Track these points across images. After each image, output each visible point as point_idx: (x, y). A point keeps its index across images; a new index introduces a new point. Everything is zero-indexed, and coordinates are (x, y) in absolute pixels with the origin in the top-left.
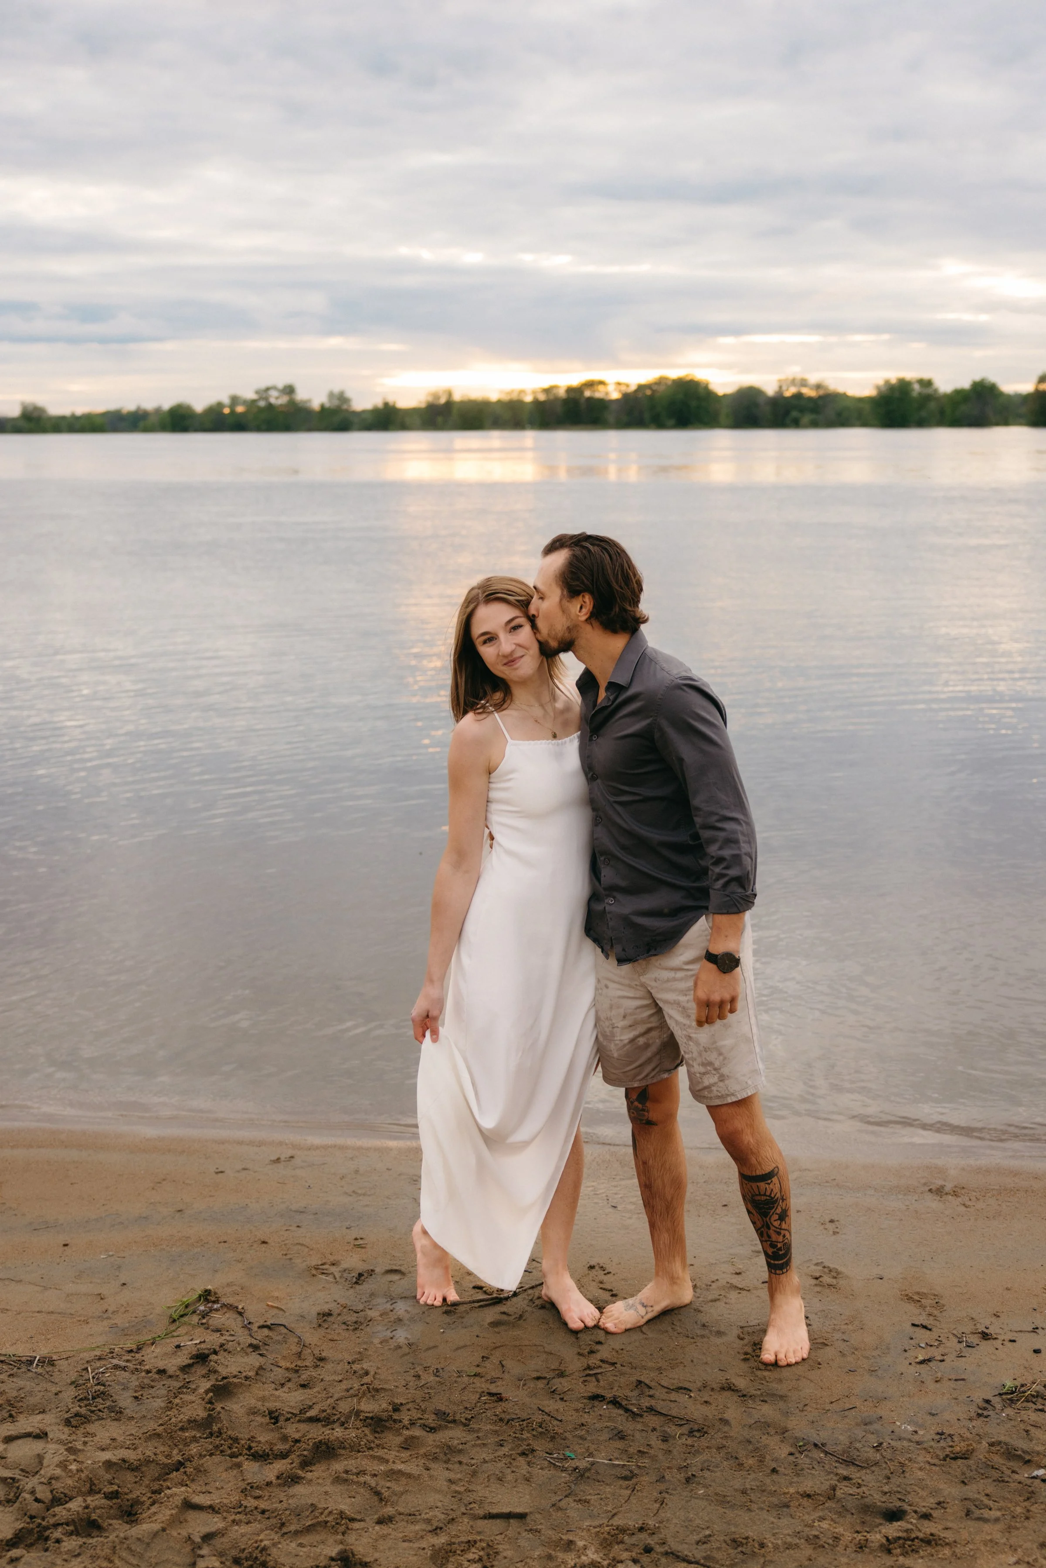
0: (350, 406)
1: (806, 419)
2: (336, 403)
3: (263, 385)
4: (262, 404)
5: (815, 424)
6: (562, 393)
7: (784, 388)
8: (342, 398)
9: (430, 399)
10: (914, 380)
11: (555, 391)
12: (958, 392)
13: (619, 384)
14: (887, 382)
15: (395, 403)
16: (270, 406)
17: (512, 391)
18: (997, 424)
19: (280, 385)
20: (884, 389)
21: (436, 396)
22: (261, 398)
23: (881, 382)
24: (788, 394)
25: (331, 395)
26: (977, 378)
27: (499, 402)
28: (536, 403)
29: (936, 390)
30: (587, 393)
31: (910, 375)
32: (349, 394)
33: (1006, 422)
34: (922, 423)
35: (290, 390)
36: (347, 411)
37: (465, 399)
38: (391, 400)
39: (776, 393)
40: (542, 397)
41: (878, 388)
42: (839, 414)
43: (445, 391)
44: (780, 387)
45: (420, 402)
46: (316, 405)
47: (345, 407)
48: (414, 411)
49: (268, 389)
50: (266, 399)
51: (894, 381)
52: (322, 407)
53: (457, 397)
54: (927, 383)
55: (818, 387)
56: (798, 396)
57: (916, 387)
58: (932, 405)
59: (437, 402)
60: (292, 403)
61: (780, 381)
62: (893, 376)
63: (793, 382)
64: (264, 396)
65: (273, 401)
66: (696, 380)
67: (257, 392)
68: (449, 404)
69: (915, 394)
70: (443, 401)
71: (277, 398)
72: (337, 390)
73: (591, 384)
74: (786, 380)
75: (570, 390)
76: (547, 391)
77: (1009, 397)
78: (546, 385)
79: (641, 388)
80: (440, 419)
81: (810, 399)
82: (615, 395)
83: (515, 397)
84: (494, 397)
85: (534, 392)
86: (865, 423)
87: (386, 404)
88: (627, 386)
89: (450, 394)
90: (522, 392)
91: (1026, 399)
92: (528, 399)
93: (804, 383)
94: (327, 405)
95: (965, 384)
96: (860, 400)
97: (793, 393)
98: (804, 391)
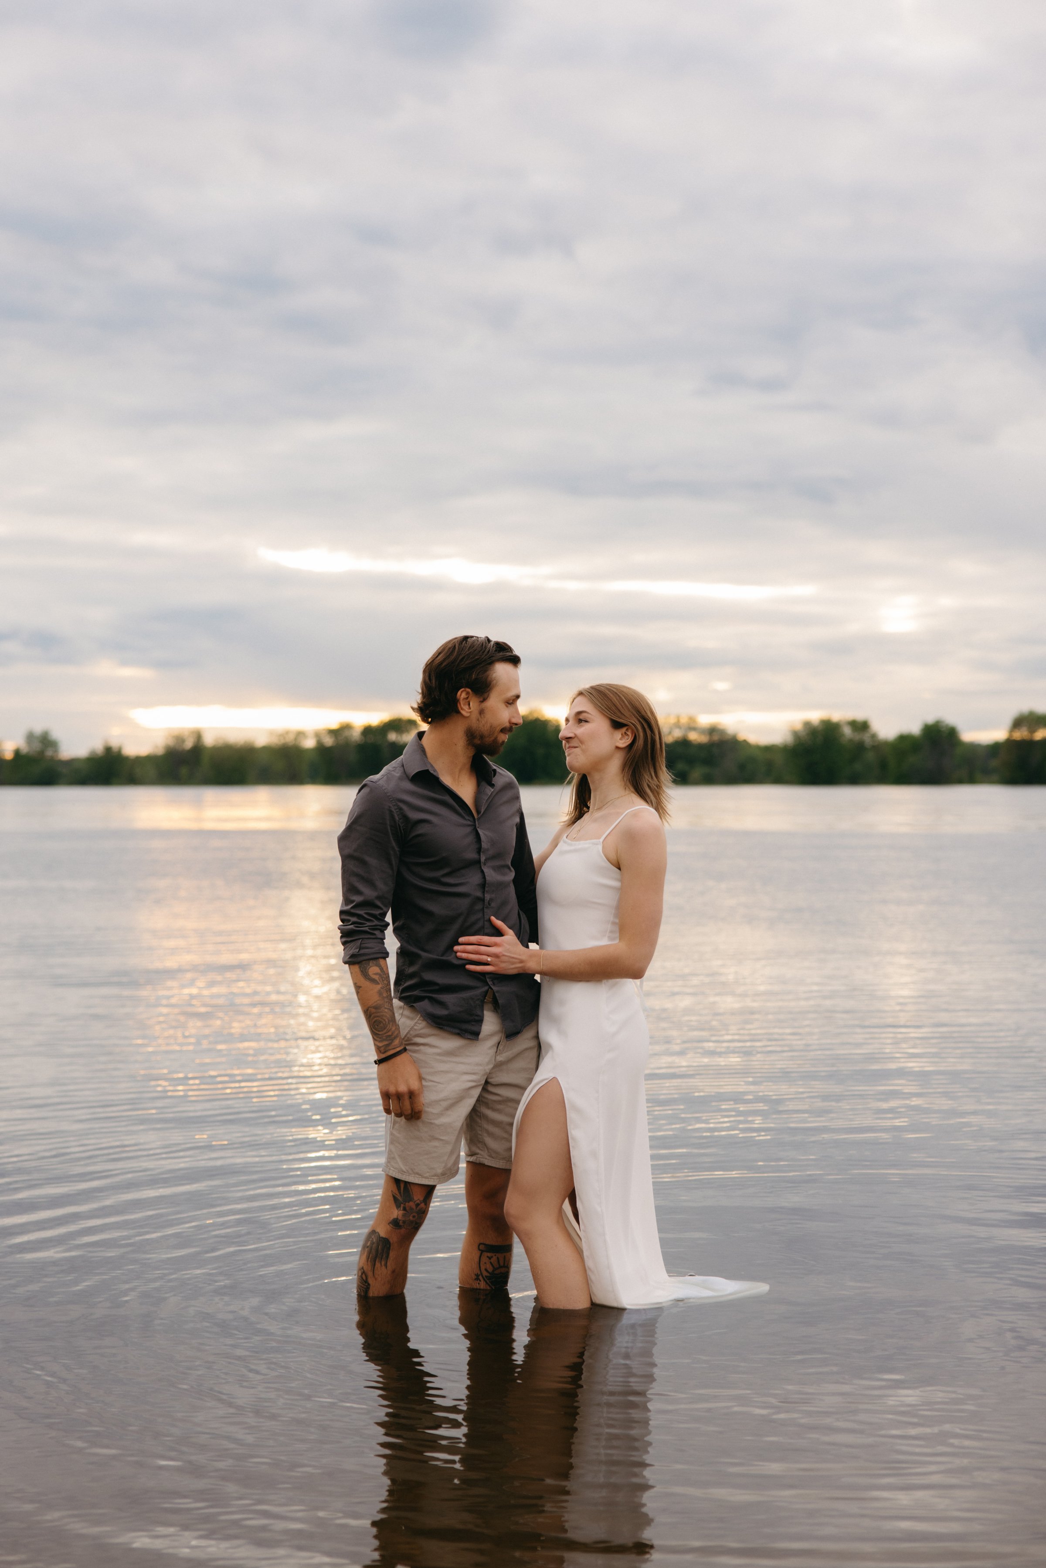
0: (56, 751)
1: (697, 772)
2: (37, 746)
5: (709, 780)
6: (356, 735)
8: (46, 741)
9: (171, 742)
10: (842, 722)
11: (346, 733)
12: (903, 739)
14: (807, 724)
15: (120, 748)
17: (287, 732)
18: (960, 781)
20: (802, 733)
21: (180, 739)
23: (799, 727)
25: (30, 737)
26: (930, 719)
27: (267, 749)
28: (321, 749)
29: (874, 736)
30: (392, 737)
31: (837, 716)
33: (971, 780)
34: (855, 780)
36: (52, 758)
37: (220, 743)
38: (114, 744)
40: (329, 741)
41: (795, 734)
42: (742, 767)
43: (192, 732)
45: (155, 748)
46: (8, 753)
47: (49, 753)
48: (150, 759)
51: (815, 723)
52: (17, 753)
53: (209, 740)
54: (862, 726)
55: (712, 730)
56: (685, 742)
57: (847, 731)
58: (870, 756)
59: (180, 747)
62: (815, 716)
63: (677, 725)
66: (543, 719)
68: (198, 750)
69: (847, 739)
70: (189, 744)
72: (38, 729)
75: (368, 731)
76: (335, 732)
77: (974, 748)
78: (334, 726)
80: (184, 771)
81: (700, 746)
83: (290, 739)
84: (261, 741)
85: (317, 735)
86: (778, 779)
87: (108, 750)
89: (198, 736)
90: (300, 734)
91: (997, 748)
92: (309, 743)
95: (914, 728)
96: (772, 748)
97: (677, 737)
98: (692, 735)
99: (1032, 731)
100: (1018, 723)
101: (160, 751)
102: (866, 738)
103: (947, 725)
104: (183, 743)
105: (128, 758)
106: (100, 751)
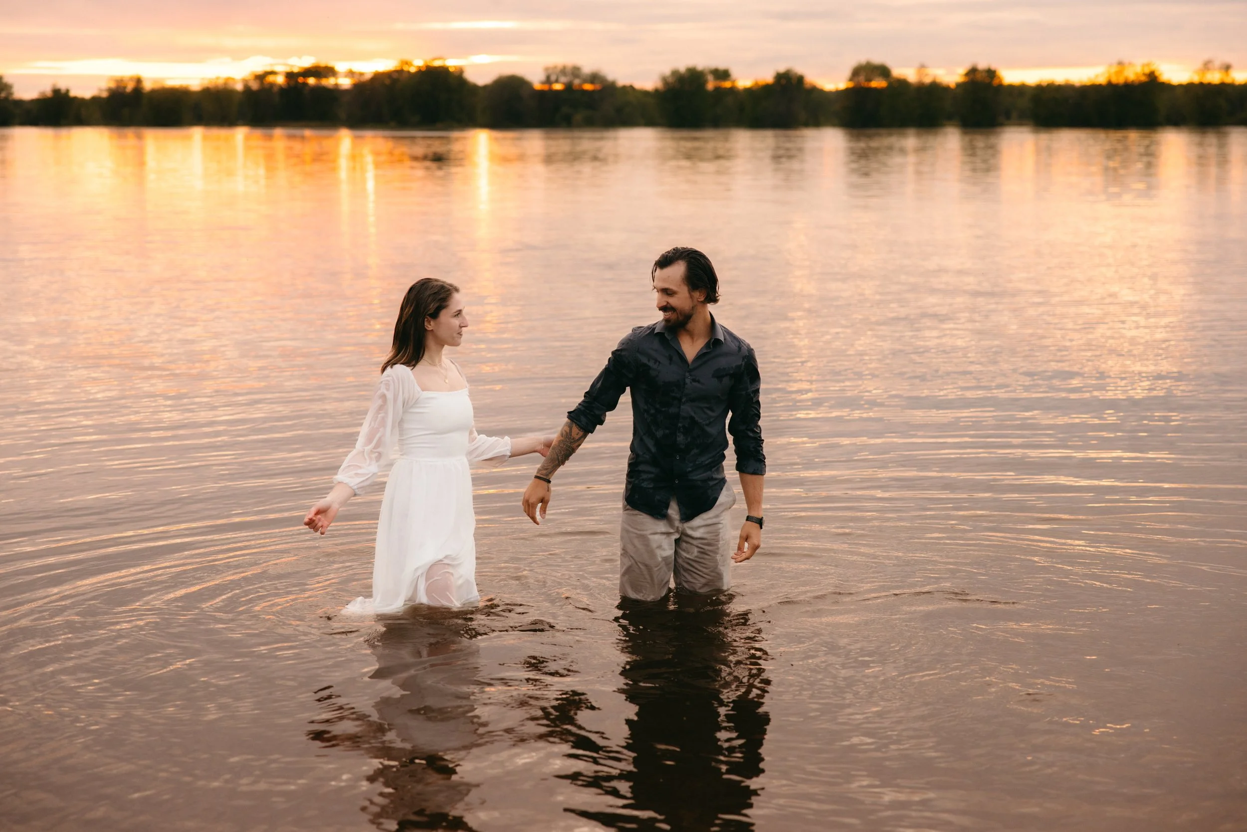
0: (11, 94)
1: (578, 117)
6: (280, 80)
7: (553, 78)
9: (112, 85)
10: (706, 70)
11: (271, 79)
12: (758, 88)
13: (351, 74)
14: (675, 73)
15: (68, 91)
18: (806, 124)
20: (670, 80)
21: (120, 81)
23: (669, 72)
24: (558, 87)
26: (782, 69)
29: (734, 84)
30: (311, 81)
38: (62, 86)
39: (544, 85)
40: (255, 86)
41: (664, 80)
42: (619, 110)
43: (131, 79)
44: (548, 78)
45: (101, 90)
48: (95, 100)
51: (682, 69)
53: (148, 86)
54: (723, 75)
55: (594, 78)
56: (570, 89)
57: (710, 78)
58: (729, 102)
59: (122, 90)
61: (547, 69)
63: (563, 71)
68: (138, 90)
69: (711, 85)
70: (130, 87)
73: (316, 72)
74: (555, 67)
75: (290, 75)
76: (261, 77)
77: (819, 93)
78: (260, 69)
79: (378, 78)
80: (126, 112)
81: (585, 93)
82: (345, 83)
84: (195, 85)
85: (244, 79)
86: (649, 122)
87: (56, 92)
88: (361, 74)
89: (139, 81)
90: (230, 79)
91: (839, 93)
92: (239, 87)
93: (576, 71)
95: (768, 77)
96: (646, 93)
97: (564, 84)
98: (577, 82)
99: (869, 80)
100: (857, 72)
101: (105, 95)
102: (727, 84)
103: (796, 74)
104: (125, 88)
105: (75, 99)
106: (49, 93)
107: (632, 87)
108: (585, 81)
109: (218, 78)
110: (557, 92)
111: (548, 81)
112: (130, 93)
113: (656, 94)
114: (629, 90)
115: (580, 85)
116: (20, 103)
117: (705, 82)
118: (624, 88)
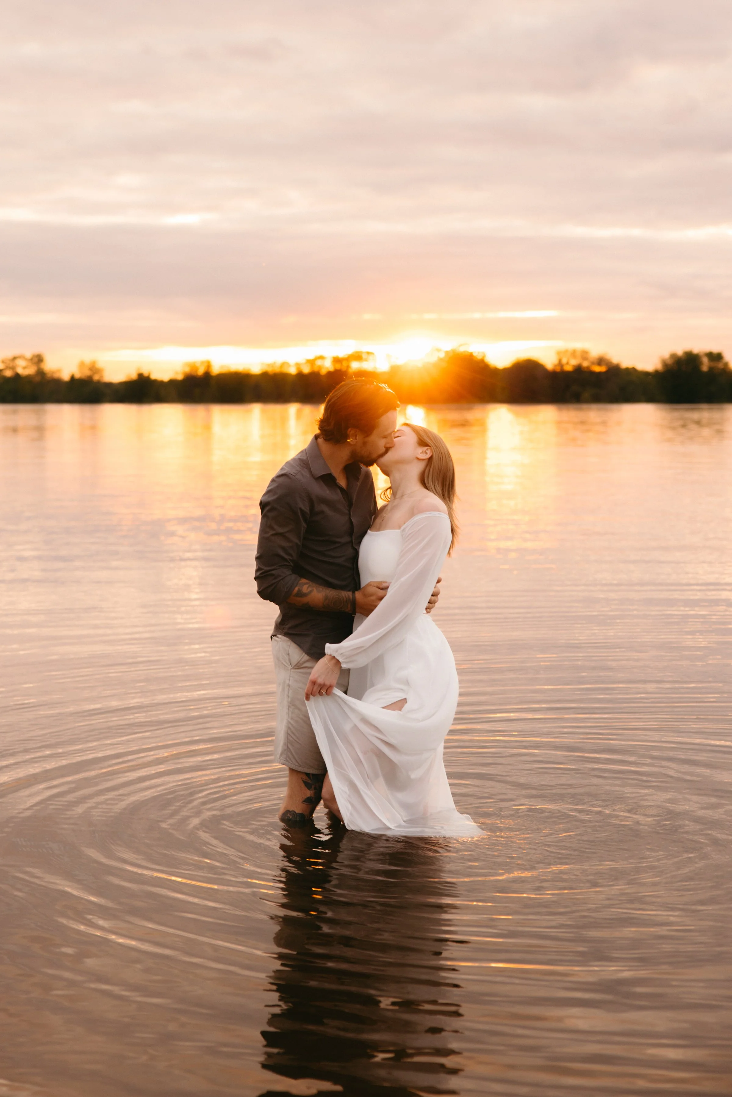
0: (102, 377)
1: (587, 393)
2: (87, 374)
3: (9, 354)
4: (8, 373)
5: (597, 399)
6: (327, 366)
7: (564, 361)
8: (94, 369)
9: (187, 370)
10: (701, 354)
11: (319, 363)
14: (673, 356)
15: (149, 374)
16: (17, 376)
19: (29, 355)
20: (669, 362)
21: (193, 366)
22: (7, 368)
23: (668, 356)
24: (568, 368)
25: (82, 364)
27: (260, 376)
28: (300, 376)
29: (726, 365)
30: (355, 366)
32: (100, 365)
34: (712, 399)
35: (39, 359)
36: (99, 382)
37: (224, 370)
38: (145, 371)
39: (555, 366)
40: (306, 370)
41: (664, 362)
42: (623, 389)
43: (202, 362)
44: (560, 361)
45: (177, 373)
46: (66, 377)
47: (96, 378)
48: (172, 382)
49: (15, 358)
50: (13, 368)
51: (680, 352)
52: (72, 378)
53: (216, 370)
54: (717, 357)
55: (601, 361)
56: (578, 370)
57: (705, 360)
58: (723, 381)
59: (193, 373)
60: (41, 373)
61: (559, 353)
64: (11, 365)
65: (20, 371)
67: (3, 362)
68: (207, 375)
69: (705, 368)
70: (201, 371)
71: (24, 368)
72: (88, 360)
73: (358, 357)
74: (566, 351)
75: (337, 360)
76: (311, 362)
78: (311, 357)
80: (197, 392)
82: (383, 367)
83: (278, 369)
84: (257, 369)
85: (298, 365)
86: (650, 399)
87: (140, 376)
89: (209, 365)
90: (285, 364)
92: (293, 371)
93: (584, 355)
94: (78, 375)
96: (647, 374)
97: (574, 366)
98: (585, 364)
101: (180, 377)
102: (720, 365)
104: (197, 371)
105: (155, 381)
106: (134, 376)
107: (634, 369)
108: (593, 363)
109: (275, 363)
110: (568, 373)
111: (560, 363)
112: (201, 376)
113: (656, 374)
114: (631, 372)
115: (588, 368)
116: (109, 385)
117: (701, 363)
118: (627, 370)
